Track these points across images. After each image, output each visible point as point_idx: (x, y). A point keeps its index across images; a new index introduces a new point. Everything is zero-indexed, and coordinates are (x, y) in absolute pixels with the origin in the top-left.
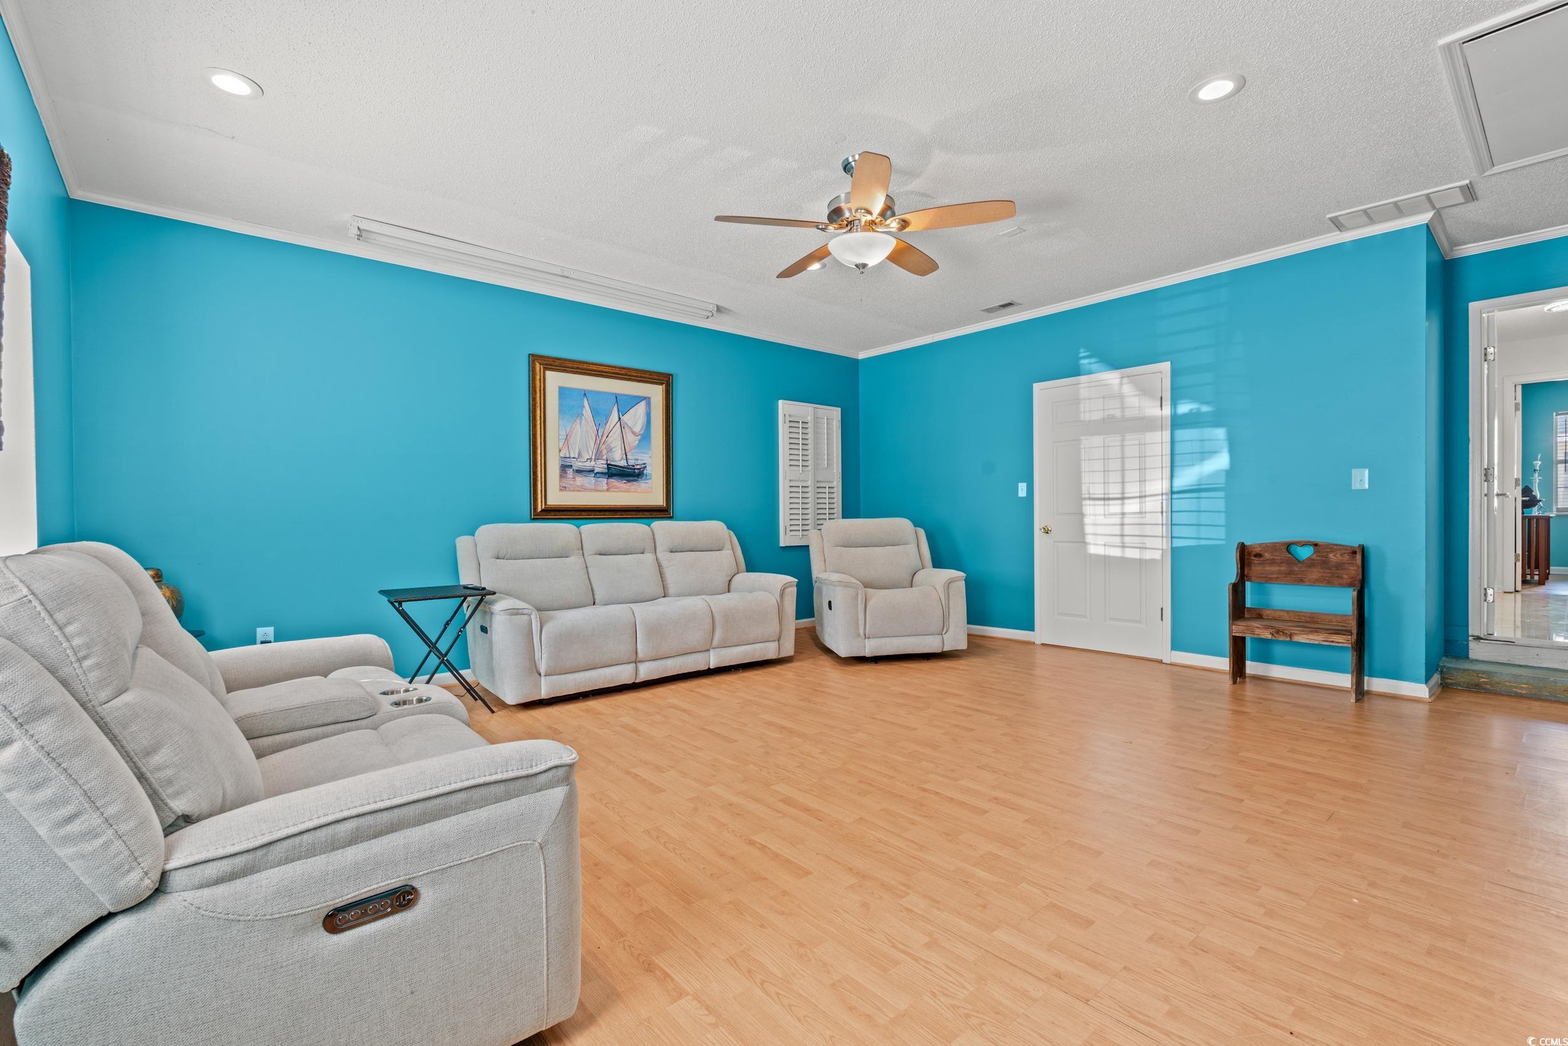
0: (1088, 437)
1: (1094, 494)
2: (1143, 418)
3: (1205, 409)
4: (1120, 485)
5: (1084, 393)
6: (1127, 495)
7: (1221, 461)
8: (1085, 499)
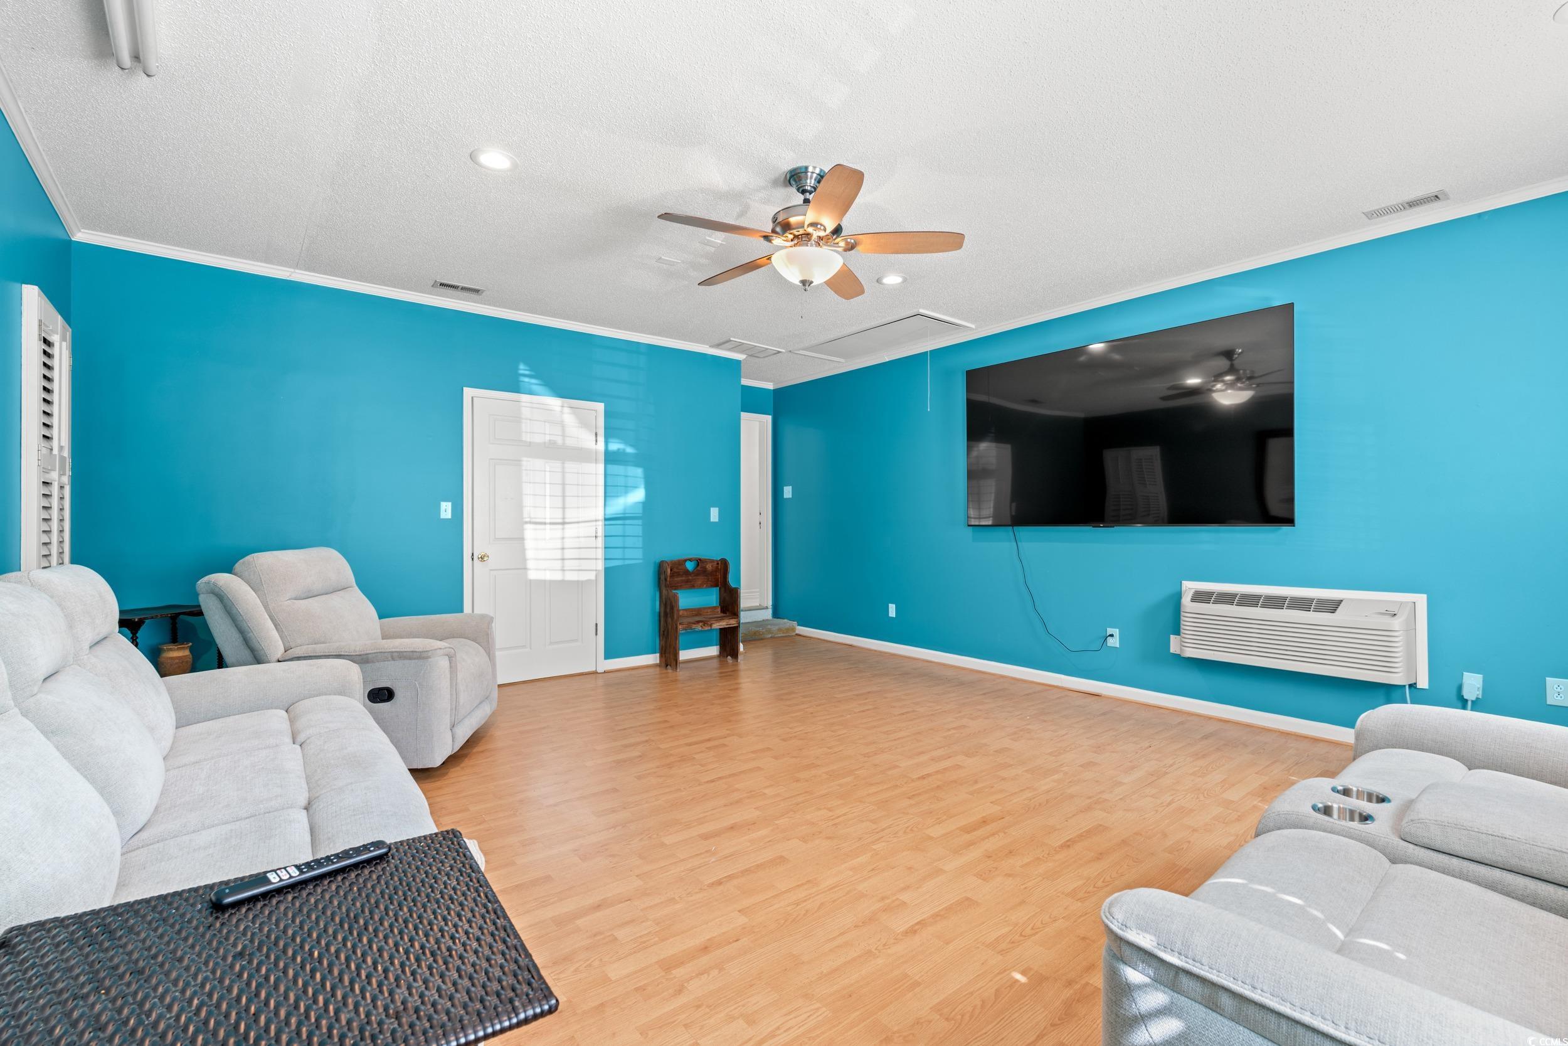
0: (529, 459)
1: (535, 518)
2: (581, 449)
3: (629, 450)
4: (561, 510)
5: (526, 412)
6: (567, 520)
7: (638, 495)
8: (526, 523)
